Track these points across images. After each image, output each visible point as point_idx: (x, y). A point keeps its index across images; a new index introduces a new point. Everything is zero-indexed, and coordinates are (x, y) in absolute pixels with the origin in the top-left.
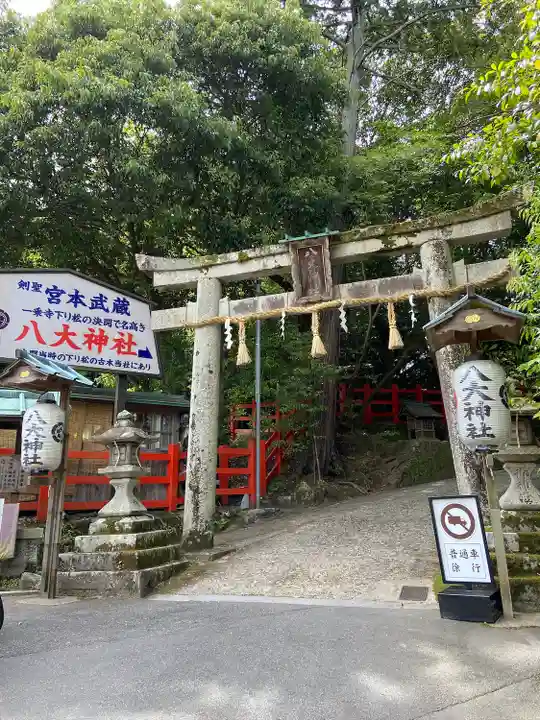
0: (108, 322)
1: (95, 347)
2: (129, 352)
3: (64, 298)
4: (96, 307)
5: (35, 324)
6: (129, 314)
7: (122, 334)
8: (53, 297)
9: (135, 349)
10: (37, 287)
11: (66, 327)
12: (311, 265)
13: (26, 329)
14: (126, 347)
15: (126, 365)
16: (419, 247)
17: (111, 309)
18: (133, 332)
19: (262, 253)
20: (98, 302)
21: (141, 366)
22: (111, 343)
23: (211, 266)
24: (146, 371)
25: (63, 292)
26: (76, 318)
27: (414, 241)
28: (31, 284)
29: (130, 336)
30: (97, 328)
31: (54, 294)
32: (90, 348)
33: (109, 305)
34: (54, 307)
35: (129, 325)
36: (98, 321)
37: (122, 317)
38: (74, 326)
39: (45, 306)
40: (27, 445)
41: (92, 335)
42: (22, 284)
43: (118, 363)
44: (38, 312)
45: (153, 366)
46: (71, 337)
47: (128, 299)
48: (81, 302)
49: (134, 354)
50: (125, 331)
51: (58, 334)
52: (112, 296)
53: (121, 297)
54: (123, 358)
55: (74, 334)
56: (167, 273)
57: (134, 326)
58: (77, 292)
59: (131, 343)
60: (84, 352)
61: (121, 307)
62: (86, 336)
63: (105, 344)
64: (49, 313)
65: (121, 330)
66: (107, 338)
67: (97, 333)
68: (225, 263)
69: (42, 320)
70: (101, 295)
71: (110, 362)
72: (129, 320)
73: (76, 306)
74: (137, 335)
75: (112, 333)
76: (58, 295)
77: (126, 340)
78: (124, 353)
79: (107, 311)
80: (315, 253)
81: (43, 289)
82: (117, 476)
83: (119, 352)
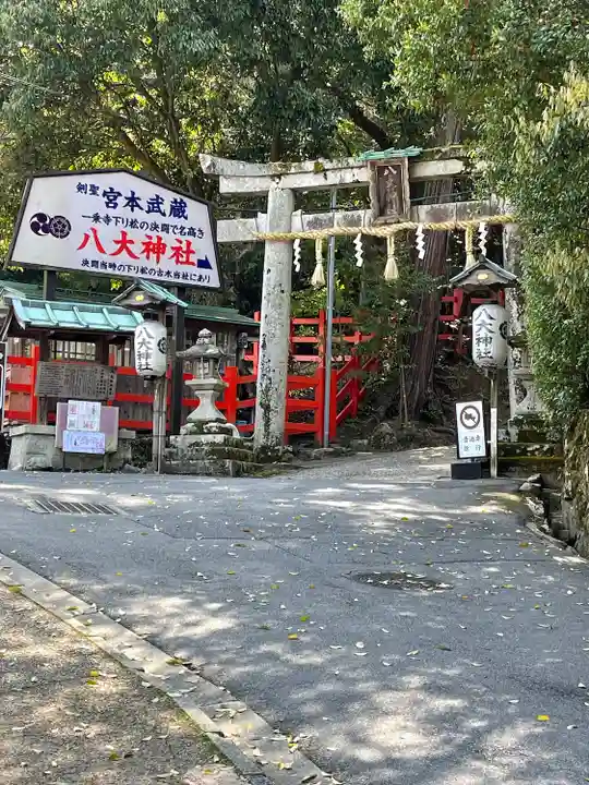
0: (165, 228)
1: (153, 256)
2: (188, 262)
3: (121, 201)
4: (153, 211)
5: (95, 231)
6: (186, 218)
7: (181, 242)
8: (111, 201)
9: (193, 258)
10: (94, 189)
11: (124, 234)
12: (389, 184)
13: (87, 237)
14: (184, 255)
15: (185, 276)
17: (168, 213)
18: (190, 238)
19: (340, 165)
20: (155, 205)
21: (201, 277)
22: (169, 252)
23: (284, 175)
24: (205, 284)
25: (120, 194)
26: (133, 224)
28: (89, 188)
29: (189, 244)
30: (154, 234)
31: (111, 197)
32: (148, 257)
33: (166, 207)
34: (112, 212)
35: (187, 230)
36: (155, 227)
37: (179, 222)
38: (132, 234)
39: (103, 211)
41: (150, 243)
42: (81, 188)
43: (177, 275)
44: (96, 218)
45: (212, 279)
46: (128, 245)
47: (186, 199)
48: (138, 206)
49: (193, 264)
50: (183, 238)
51: (117, 242)
52: (169, 197)
53: (178, 197)
54: (183, 269)
55: (132, 242)
57: (192, 232)
58: (133, 193)
59: (189, 252)
60: (142, 262)
61: (178, 210)
62: (144, 244)
63: (163, 253)
64: (107, 219)
65: (179, 236)
66: (165, 246)
67: (155, 241)
68: (300, 173)
69: (101, 226)
70: (158, 196)
71: (168, 273)
72: (187, 224)
73: (132, 210)
74: (196, 243)
75: (170, 240)
76: (115, 198)
77: (185, 249)
78: (182, 263)
79: (164, 215)
80: (395, 172)
81: (100, 192)
82: (201, 387)
83: (177, 261)
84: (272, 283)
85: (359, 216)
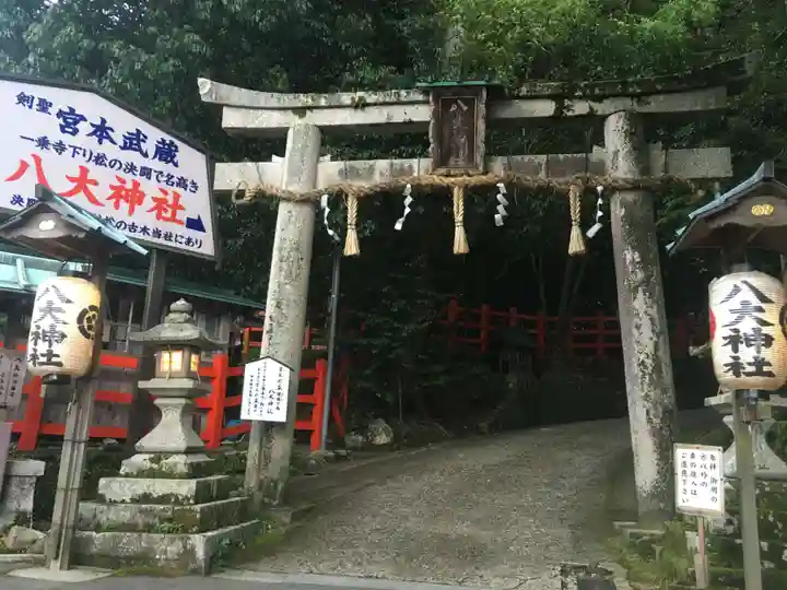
0: (146, 172)
1: (125, 206)
2: (173, 219)
3: (84, 127)
4: (130, 148)
5: (38, 160)
6: (176, 165)
7: (165, 193)
8: (68, 125)
9: (182, 216)
10: (44, 106)
11: (84, 171)
12: (457, 123)
13: (24, 166)
14: (170, 210)
15: (168, 237)
16: (604, 118)
17: (151, 154)
18: (180, 190)
19: (387, 100)
20: (133, 142)
21: (189, 241)
22: (148, 203)
23: (310, 108)
24: (194, 249)
25: (83, 118)
26: (100, 159)
27: (600, 108)
28: (36, 102)
29: (177, 197)
30: (129, 177)
31: (70, 120)
32: (117, 206)
33: (150, 146)
34: (67, 139)
35: (175, 180)
36: (131, 168)
37: (167, 168)
38: (95, 172)
39: (55, 136)
40: (37, 334)
41: (122, 188)
42: (22, 99)
43: (157, 233)
44: (43, 142)
45: (205, 244)
46: (90, 187)
47: (177, 142)
48: (109, 138)
49: (180, 222)
50: (170, 189)
51: (72, 180)
52: (154, 136)
53: (168, 138)
54: (165, 227)
55: (95, 183)
56: (243, 110)
57: (182, 183)
58: (103, 121)
59: (176, 206)
60: (107, 210)
61: (166, 153)
62: (112, 187)
63: (140, 203)
64: (60, 147)
65: (164, 185)
66: (143, 195)
67: (129, 186)
68: (330, 107)
69: (48, 156)
70: (138, 130)
71: (145, 230)
72: (177, 173)
73: (100, 142)
74: (186, 197)
75: (151, 188)
76: (76, 122)
77: (170, 202)
78: (166, 219)
79: (146, 155)
80: (465, 108)
81: (54, 110)
82: (167, 393)
83: (159, 217)
84: (287, 245)
85: (411, 167)
